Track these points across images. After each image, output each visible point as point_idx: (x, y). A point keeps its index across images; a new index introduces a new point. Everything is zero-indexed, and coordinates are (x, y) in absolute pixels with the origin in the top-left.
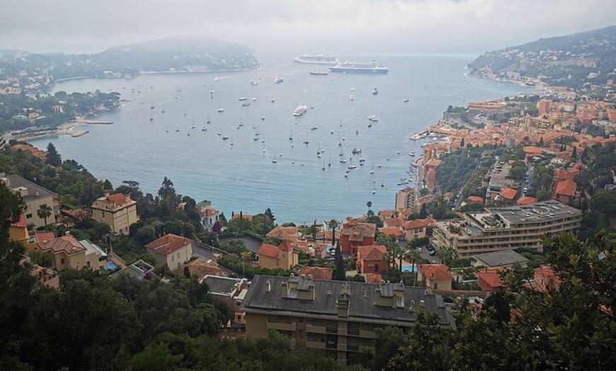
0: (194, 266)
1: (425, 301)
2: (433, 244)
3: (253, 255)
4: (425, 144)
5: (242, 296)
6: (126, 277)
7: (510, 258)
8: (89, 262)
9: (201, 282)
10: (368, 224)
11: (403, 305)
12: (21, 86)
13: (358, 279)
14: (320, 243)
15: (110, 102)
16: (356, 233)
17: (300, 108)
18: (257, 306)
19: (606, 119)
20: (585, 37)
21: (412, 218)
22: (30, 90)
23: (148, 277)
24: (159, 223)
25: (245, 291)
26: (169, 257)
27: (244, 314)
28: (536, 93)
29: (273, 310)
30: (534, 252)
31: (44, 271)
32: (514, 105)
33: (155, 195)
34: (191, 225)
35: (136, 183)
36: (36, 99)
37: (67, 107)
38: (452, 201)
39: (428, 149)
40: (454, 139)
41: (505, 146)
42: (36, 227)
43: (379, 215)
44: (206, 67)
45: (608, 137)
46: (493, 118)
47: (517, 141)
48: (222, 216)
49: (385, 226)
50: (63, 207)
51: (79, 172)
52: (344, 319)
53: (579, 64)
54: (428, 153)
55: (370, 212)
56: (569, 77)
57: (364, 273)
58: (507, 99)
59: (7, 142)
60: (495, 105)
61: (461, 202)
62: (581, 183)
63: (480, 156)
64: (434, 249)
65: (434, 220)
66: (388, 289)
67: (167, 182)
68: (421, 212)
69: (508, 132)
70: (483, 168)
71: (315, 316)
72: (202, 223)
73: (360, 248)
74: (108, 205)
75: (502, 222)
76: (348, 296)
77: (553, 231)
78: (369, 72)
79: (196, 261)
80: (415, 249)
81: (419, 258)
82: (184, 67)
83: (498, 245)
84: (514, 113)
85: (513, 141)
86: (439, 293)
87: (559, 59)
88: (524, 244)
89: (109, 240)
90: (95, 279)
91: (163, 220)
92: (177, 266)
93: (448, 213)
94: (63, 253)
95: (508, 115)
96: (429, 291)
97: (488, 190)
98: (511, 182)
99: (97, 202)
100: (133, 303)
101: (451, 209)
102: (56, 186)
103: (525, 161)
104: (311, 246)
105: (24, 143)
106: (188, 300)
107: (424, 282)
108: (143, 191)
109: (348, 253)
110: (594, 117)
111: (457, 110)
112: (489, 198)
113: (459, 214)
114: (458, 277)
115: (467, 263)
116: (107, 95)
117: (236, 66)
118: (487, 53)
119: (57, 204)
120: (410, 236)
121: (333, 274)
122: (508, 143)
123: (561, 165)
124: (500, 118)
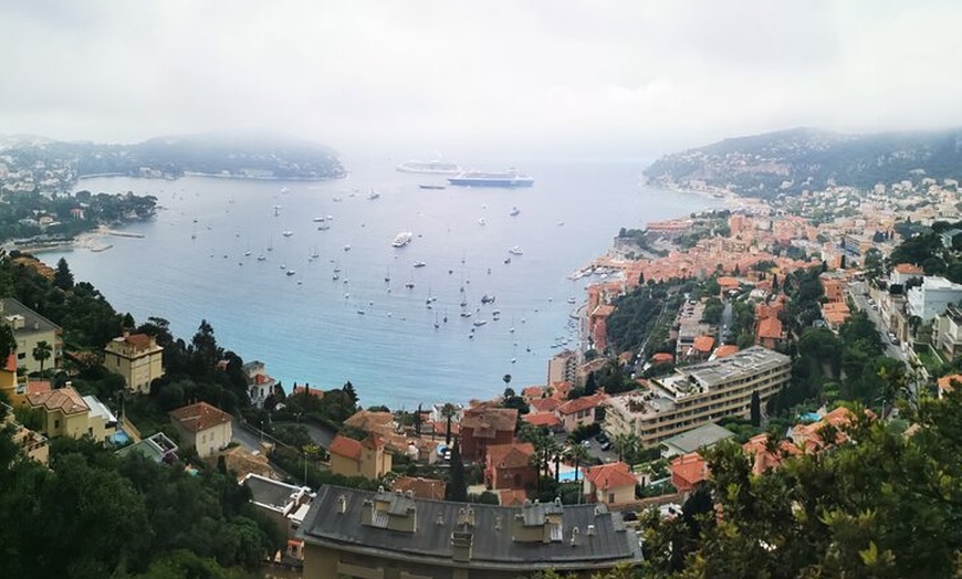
0: (233, 457)
1: (596, 526)
2: (607, 434)
3: (322, 451)
4: (589, 285)
5: (300, 515)
6: (139, 456)
7: (712, 435)
8: (91, 429)
9: (241, 483)
10: (504, 410)
11: (560, 537)
12: (35, 182)
13: (488, 499)
14: (427, 439)
15: (142, 208)
16: (485, 425)
17: (402, 235)
18: (321, 534)
19: (805, 238)
20: (775, 138)
21: (574, 395)
22: (46, 187)
23: (168, 459)
24: (190, 384)
25: (305, 508)
26: (199, 437)
27: (302, 544)
28: (727, 207)
29: (347, 543)
30: (740, 421)
31: (31, 436)
32: (701, 224)
33: (188, 342)
34: (233, 394)
35: (164, 322)
36: (51, 199)
37: (88, 212)
38: (631, 363)
39: (595, 292)
40: (630, 275)
41: (695, 279)
42: (28, 373)
43: (523, 394)
44: (271, 173)
45: (809, 260)
46: (679, 241)
47: (710, 271)
48: (279, 387)
49: (533, 410)
50: (67, 346)
51: (95, 300)
52: (462, 565)
53: (771, 171)
54: (595, 298)
55: (509, 391)
56: (762, 186)
57: (497, 488)
58: (693, 216)
59: (7, 254)
60: (680, 225)
61: (644, 363)
62: (786, 320)
63: (665, 295)
64: (607, 440)
65: (607, 396)
66: (537, 514)
67: (206, 327)
68: (587, 386)
69: (697, 259)
70: (670, 312)
71: (416, 558)
72: (249, 393)
73: (490, 448)
74: (126, 349)
75: (698, 385)
76: (470, 527)
77: (760, 388)
78: (506, 184)
79: (238, 448)
80: (579, 443)
81: (585, 458)
82: (241, 171)
83: (695, 420)
84: (702, 233)
85: (704, 271)
86: (617, 508)
87: (748, 165)
88: (727, 412)
89: (121, 400)
90: (97, 455)
91: (195, 380)
92: (209, 451)
93: (626, 382)
94: (60, 413)
95: (696, 237)
96: (601, 509)
97: (679, 342)
98: (706, 328)
99: (114, 344)
100: (144, 497)
101: (630, 376)
102: (62, 316)
103: (721, 296)
104: (412, 444)
105: (28, 256)
106: (221, 508)
107: (594, 494)
108: (173, 334)
109: (472, 457)
110: (793, 236)
111: (633, 233)
112: (680, 353)
113: (641, 381)
114: (644, 479)
115: (656, 454)
116: (141, 199)
117: (314, 173)
118: (665, 156)
119: (60, 342)
120: (571, 424)
121: (447, 491)
122: (699, 275)
123: (762, 299)
124: (687, 241)
